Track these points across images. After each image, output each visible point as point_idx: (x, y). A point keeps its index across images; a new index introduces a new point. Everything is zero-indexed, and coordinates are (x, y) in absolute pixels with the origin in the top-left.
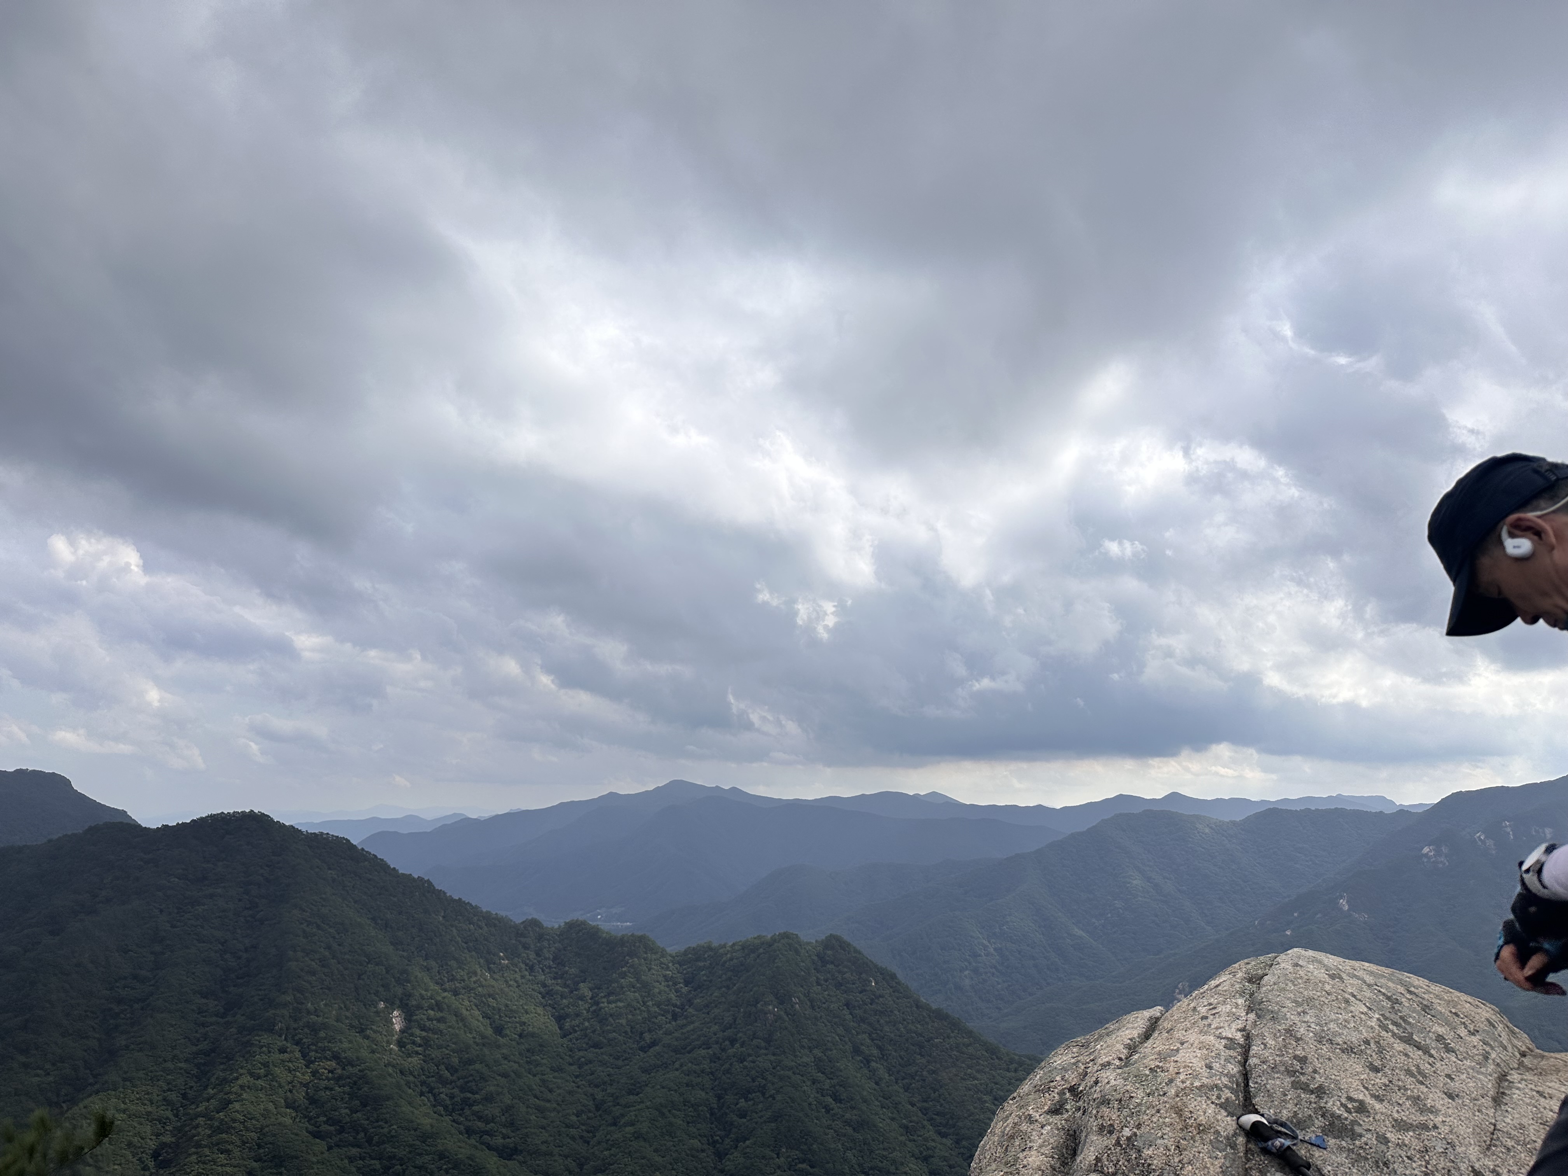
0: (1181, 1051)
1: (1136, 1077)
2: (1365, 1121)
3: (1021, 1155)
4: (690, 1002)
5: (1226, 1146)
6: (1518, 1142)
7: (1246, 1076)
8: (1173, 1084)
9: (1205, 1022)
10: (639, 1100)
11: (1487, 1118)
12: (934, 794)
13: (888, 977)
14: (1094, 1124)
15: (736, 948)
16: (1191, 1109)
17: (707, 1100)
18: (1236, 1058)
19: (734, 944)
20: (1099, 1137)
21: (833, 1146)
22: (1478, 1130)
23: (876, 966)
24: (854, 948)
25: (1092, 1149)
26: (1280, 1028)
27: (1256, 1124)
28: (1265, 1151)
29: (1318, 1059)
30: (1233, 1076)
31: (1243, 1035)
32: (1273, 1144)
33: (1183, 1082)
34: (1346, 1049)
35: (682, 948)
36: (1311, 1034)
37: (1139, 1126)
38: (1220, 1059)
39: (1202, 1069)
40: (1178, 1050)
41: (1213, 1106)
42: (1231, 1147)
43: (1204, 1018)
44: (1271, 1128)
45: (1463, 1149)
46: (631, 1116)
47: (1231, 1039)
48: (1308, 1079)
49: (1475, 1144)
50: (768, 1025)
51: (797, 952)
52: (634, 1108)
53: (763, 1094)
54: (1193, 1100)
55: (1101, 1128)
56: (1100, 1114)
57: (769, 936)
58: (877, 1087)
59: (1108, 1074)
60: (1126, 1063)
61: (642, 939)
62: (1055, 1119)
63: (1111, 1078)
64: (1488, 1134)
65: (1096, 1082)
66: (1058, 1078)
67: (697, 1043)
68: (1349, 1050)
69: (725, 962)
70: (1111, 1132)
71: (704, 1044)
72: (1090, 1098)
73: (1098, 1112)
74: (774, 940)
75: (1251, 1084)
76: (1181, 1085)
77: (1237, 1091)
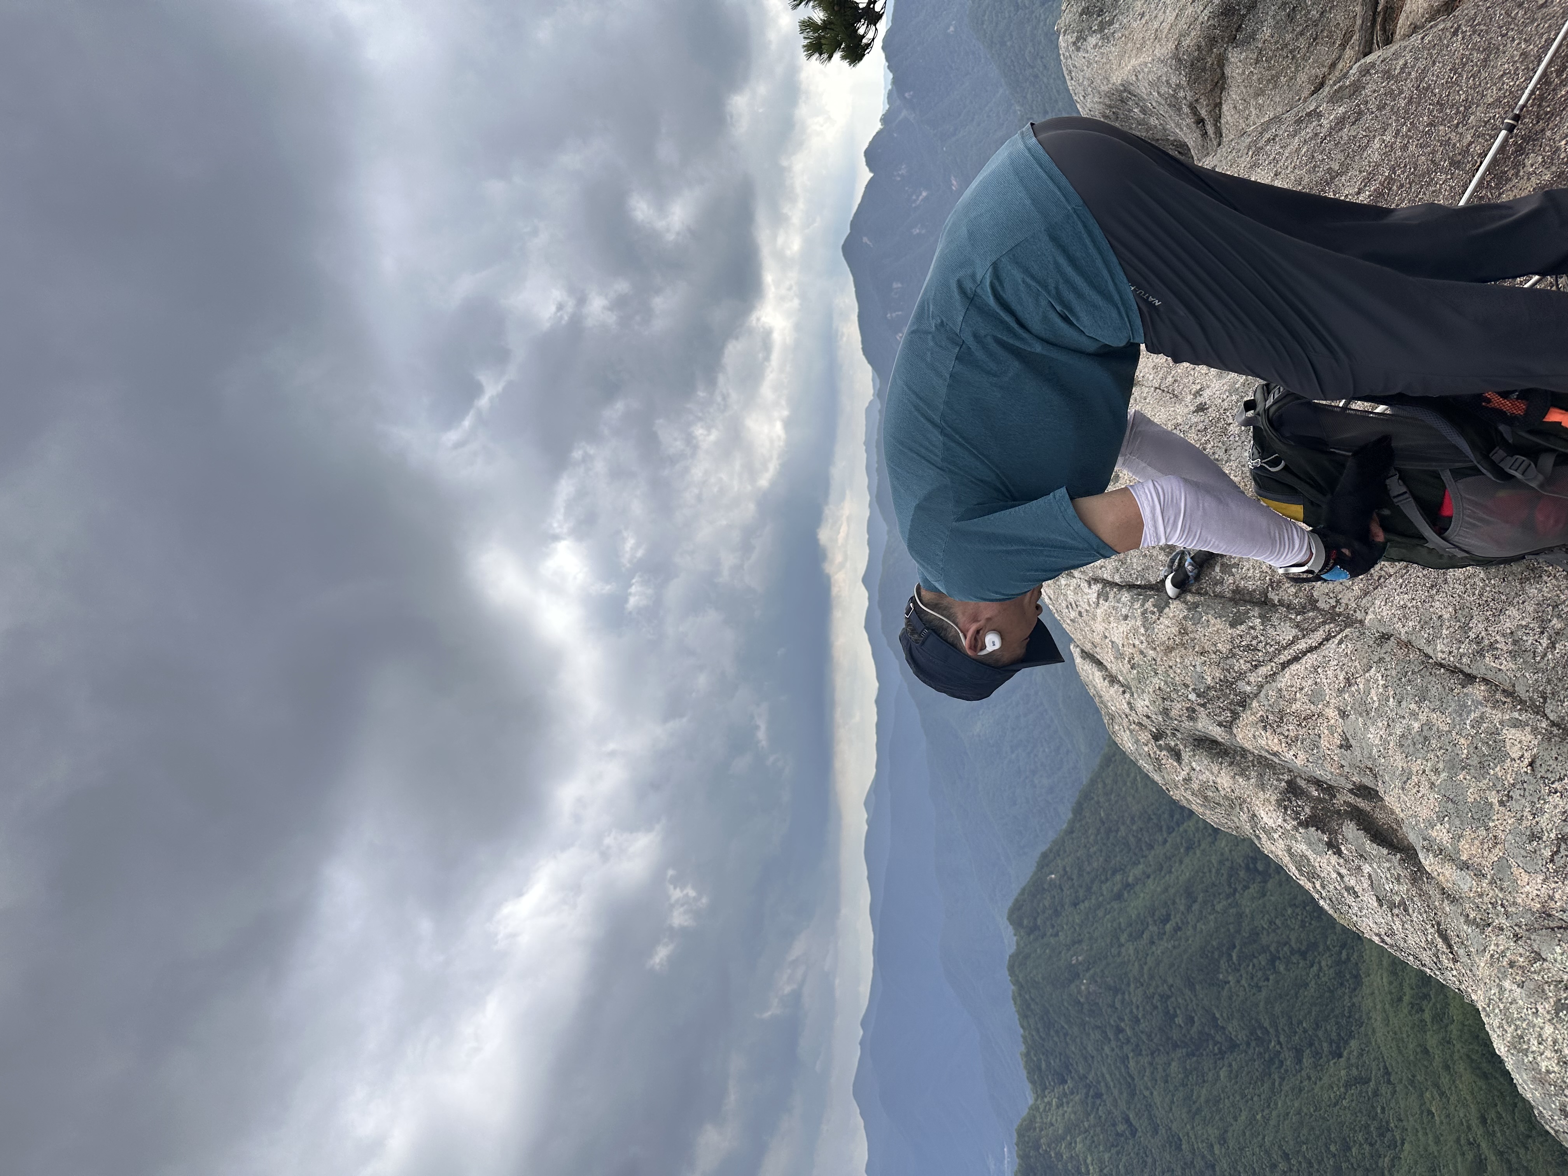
0: (1113, 640)
1: (1140, 682)
3: (1222, 793)
4: (1083, 1078)
5: (1196, 611)
6: (1169, 373)
7: (1131, 587)
8: (1145, 651)
9: (1084, 614)
10: (1186, 1137)
11: (1150, 394)
12: (866, 804)
13: (1045, 862)
14: (1187, 724)
15: (1025, 1024)
16: (1166, 639)
17: (1179, 1059)
18: (1115, 593)
19: (1022, 1027)
20: (1199, 720)
21: (1212, 924)
22: (1161, 403)
23: (1035, 873)
24: (1019, 895)
25: (1210, 728)
27: (1175, 584)
28: (1197, 578)
30: (1132, 598)
31: (1094, 584)
32: (1191, 572)
33: (1142, 643)
35: (1028, 1087)
37: (1186, 686)
38: (1118, 607)
39: (1128, 624)
40: (1113, 642)
41: (1161, 618)
42: (1197, 607)
43: (1080, 614)
44: (1176, 570)
45: (1179, 417)
46: (1203, 1148)
47: (1098, 594)
49: (1174, 407)
50: (1100, 991)
51: (1027, 957)
52: (1195, 1143)
53: (1169, 997)
54: (1158, 636)
55: (1191, 718)
56: (1178, 718)
57: (1013, 987)
58: (1152, 877)
59: (1139, 706)
60: (1127, 688)
61: (1021, 1134)
62: (1186, 756)
63: (1143, 704)
64: (1164, 394)
65: (1148, 717)
66: (1146, 749)
67: (1123, 1070)
69: (1041, 1037)
70: (1194, 711)
71: (1124, 1062)
72: (1163, 724)
73: (1176, 720)
74: (1016, 982)
75: (1139, 583)
76: (1145, 644)
77: (1146, 596)
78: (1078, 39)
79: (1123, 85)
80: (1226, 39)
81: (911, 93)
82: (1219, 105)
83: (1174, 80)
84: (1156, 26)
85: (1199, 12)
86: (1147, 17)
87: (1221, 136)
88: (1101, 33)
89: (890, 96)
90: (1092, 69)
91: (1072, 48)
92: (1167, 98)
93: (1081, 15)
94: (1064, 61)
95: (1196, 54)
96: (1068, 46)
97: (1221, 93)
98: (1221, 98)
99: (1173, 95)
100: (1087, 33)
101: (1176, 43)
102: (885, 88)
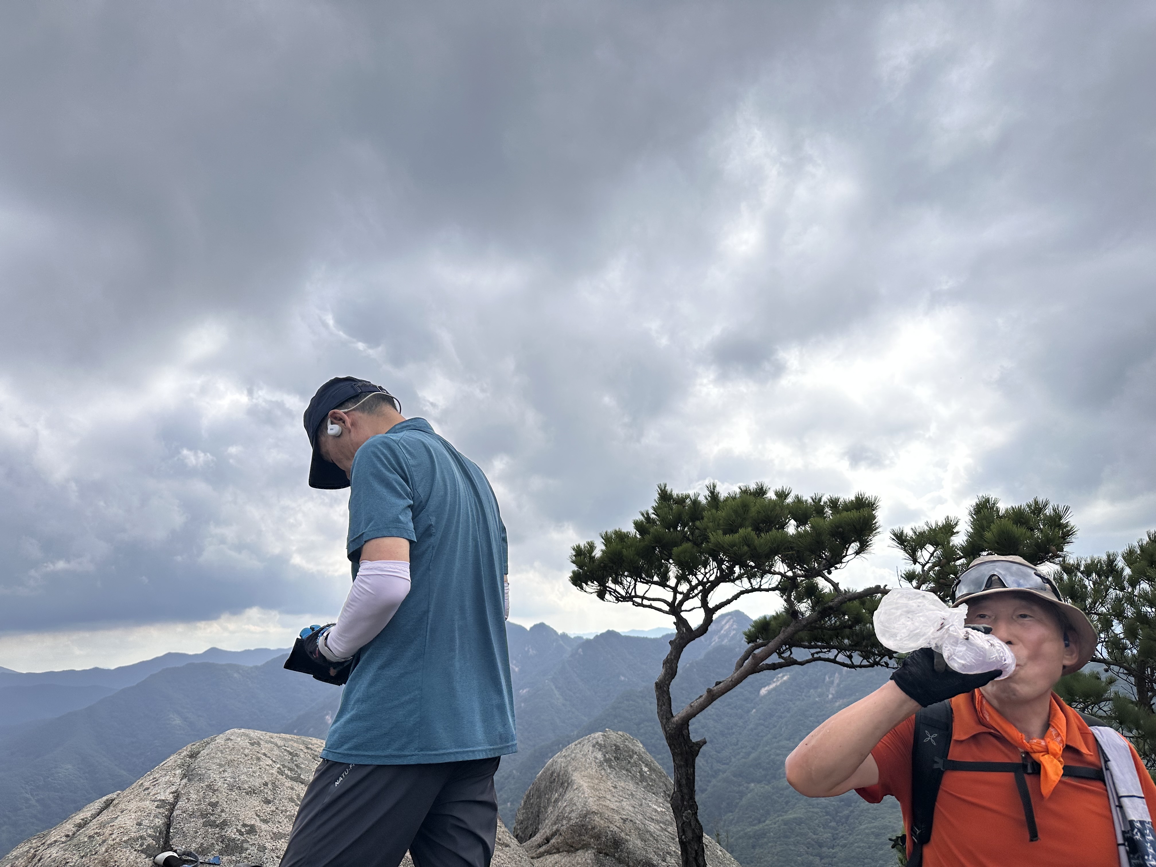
0: (120, 817)
1: (75, 846)
2: (252, 839)
7: (168, 825)
8: (105, 843)
9: (146, 792)
16: (116, 859)
18: (164, 813)
26: (202, 785)
27: (167, 859)
29: (226, 802)
30: (158, 827)
31: (173, 796)
33: (114, 840)
34: (250, 791)
36: (226, 785)
38: (150, 817)
39: (132, 827)
40: (117, 818)
41: (136, 852)
43: (147, 789)
44: (179, 859)
47: (163, 800)
48: (216, 818)
54: (119, 852)
59: (53, 850)
60: (71, 838)
63: (54, 852)
65: (40, 860)
68: (252, 792)
75: (171, 831)
76: (112, 843)
77: (159, 838)
78: (600, 745)
79: (571, 782)
80: (599, 847)
81: (582, 653)
82: (558, 851)
83: (573, 815)
84: (607, 796)
85: (615, 824)
86: (614, 790)
87: (538, 858)
88: (604, 760)
89: (579, 638)
90: (581, 758)
91: (594, 741)
92: (562, 812)
93: (615, 745)
94: (587, 738)
95: (590, 827)
96: (596, 739)
97: (566, 851)
98: (562, 852)
99: (564, 817)
100: (604, 750)
101: (596, 811)
102: (584, 634)
